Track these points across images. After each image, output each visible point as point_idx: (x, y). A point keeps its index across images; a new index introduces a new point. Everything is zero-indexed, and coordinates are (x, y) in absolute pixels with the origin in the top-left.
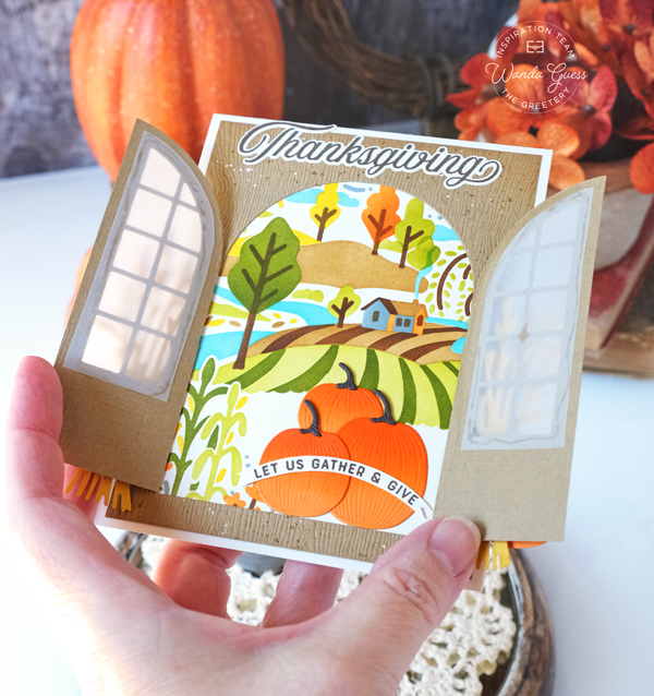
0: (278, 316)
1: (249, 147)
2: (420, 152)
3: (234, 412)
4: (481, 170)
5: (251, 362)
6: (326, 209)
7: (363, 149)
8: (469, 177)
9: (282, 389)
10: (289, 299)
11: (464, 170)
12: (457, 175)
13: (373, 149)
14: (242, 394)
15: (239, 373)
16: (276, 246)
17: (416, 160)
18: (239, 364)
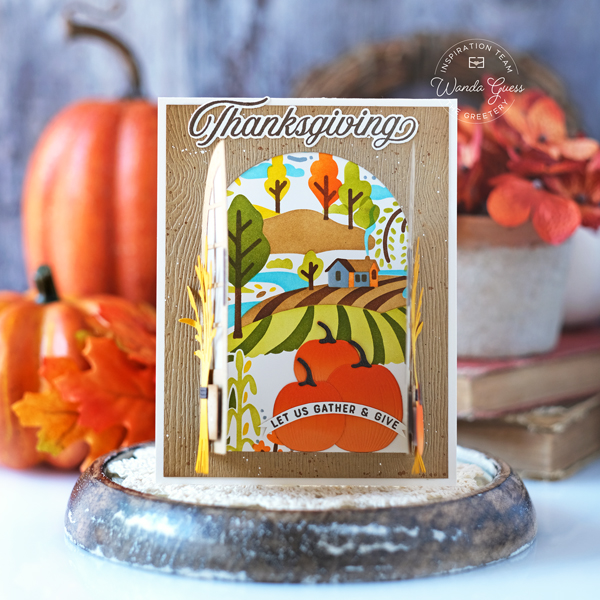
0: (258, 287)
1: (197, 130)
2: (347, 116)
3: (244, 375)
4: (400, 129)
5: (247, 331)
6: (277, 182)
7: (298, 120)
8: (392, 137)
9: (276, 350)
10: (264, 270)
11: (387, 131)
12: (381, 136)
14: (246, 359)
15: (239, 341)
16: (243, 222)
17: (344, 126)
18: (237, 334)
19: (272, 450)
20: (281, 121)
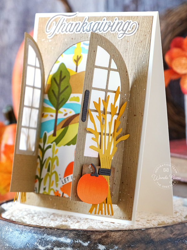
0: (65, 110)
1: (49, 29)
2: (108, 22)
3: (55, 156)
4: (130, 28)
5: (58, 133)
6: (78, 56)
7: (88, 23)
8: (126, 32)
9: (68, 144)
10: (68, 102)
11: (124, 29)
12: (122, 32)
13: (91, 23)
14: (56, 147)
15: (55, 138)
16: (62, 77)
17: (107, 26)
18: (54, 134)
19: (61, 196)
20: (81, 24)
